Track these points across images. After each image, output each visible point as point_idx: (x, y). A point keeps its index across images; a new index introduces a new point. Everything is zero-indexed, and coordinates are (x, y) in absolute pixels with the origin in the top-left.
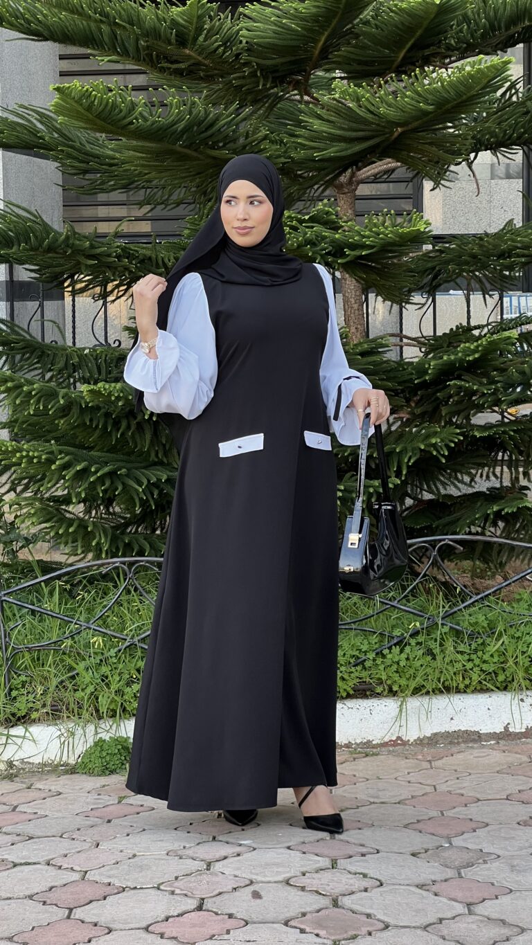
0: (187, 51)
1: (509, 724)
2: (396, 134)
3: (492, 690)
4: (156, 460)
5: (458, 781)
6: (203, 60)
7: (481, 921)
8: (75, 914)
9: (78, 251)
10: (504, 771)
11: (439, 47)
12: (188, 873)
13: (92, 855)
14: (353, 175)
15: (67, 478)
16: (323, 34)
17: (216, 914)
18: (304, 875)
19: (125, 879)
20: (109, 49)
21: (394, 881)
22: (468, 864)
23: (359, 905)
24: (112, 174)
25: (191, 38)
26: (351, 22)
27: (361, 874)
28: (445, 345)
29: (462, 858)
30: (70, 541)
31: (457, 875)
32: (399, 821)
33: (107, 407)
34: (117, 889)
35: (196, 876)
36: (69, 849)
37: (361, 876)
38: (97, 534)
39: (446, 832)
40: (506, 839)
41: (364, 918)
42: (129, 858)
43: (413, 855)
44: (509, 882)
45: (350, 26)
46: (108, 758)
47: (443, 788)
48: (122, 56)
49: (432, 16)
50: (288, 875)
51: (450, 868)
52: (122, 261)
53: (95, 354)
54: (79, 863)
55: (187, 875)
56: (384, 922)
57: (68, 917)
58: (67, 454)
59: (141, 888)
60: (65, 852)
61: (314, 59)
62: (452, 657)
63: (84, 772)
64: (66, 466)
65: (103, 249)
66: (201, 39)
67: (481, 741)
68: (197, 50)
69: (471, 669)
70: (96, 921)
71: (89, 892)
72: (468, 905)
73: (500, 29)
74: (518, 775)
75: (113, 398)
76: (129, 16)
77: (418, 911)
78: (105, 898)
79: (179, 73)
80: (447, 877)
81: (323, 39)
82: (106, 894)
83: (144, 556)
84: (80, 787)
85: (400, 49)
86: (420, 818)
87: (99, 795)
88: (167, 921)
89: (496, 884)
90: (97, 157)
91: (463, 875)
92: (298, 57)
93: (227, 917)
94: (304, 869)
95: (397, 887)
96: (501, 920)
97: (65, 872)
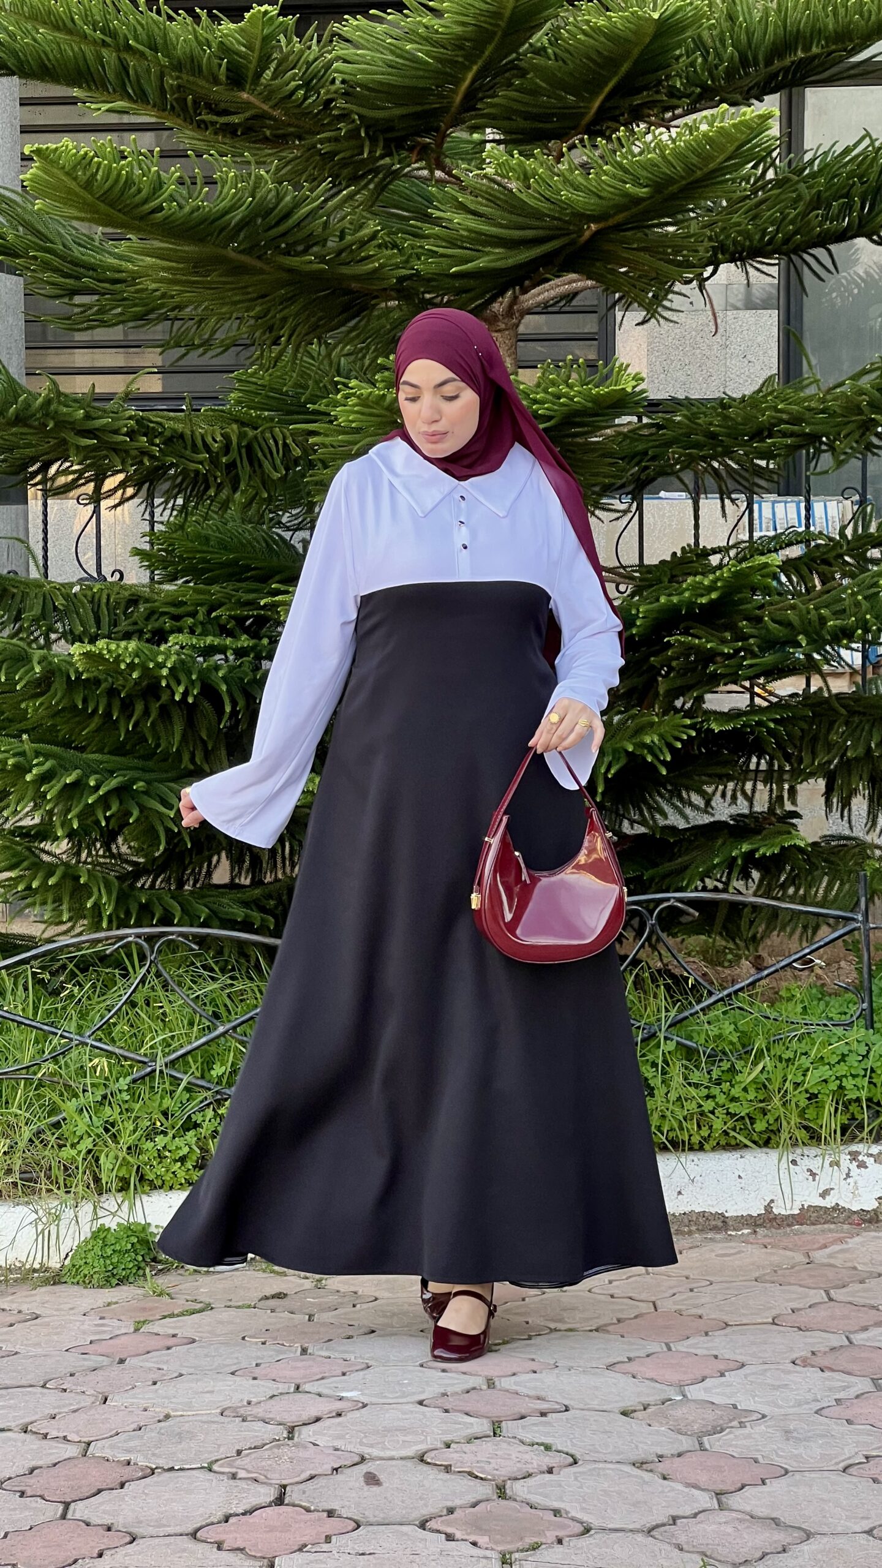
0: (245, 96)
1: (772, 1201)
2: (587, 234)
3: (746, 1146)
4: (192, 767)
5: (691, 1294)
6: (270, 110)
7: (741, 1521)
8: (74, 1512)
9: (63, 424)
10: (767, 1278)
11: (658, 92)
12: (259, 1443)
13: (97, 1416)
14: (515, 300)
15: (48, 797)
16: (469, 68)
17: (308, 1510)
18: (449, 1447)
19: (154, 1455)
20: (114, 90)
21: (596, 1456)
22: (714, 1428)
23: (540, 1494)
24: (118, 297)
25: (250, 74)
26: (516, 50)
27: (542, 1444)
28: (666, 580)
29: (703, 1419)
30: (49, 901)
31: (697, 1447)
32: (599, 1359)
33: (110, 680)
34: (142, 1470)
35: (271, 1449)
36: (59, 1407)
37: (542, 1448)
38: (95, 890)
39: (675, 1377)
40: (775, 1388)
41: (549, 1516)
42: (159, 1421)
43: (624, 1413)
44: (781, 1457)
45: (514, 55)
46: (115, 1260)
47: (666, 1305)
48: (135, 102)
49: (647, 40)
50: (422, 1447)
51: (686, 1434)
52: (137, 441)
53: (89, 593)
54: (76, 1428)
55: (255, 1448)
56: (582, 1523)
57: (64, 1516)
58: (47, 756)
59: (180, 1469)
60: (53, 1412)
61: (453, 110)
62: (682, 1092)
63: (75, 1281)
64: (46, 778)
65: (105, 421)
66: (268, 74)
67: (726, 1230)
68: (260, 94)
69: (712, 1112)
70: (109, 1522)
71: (96, 1476)
72: (717, 1494)
73: (756, 64)
74: (790, 1284)
75: (123, 666)
76: (151, 37)
77: (636, 1504)
78: (122, 1486)
79: (230, 131)
80: (681, 1449)
81: (470, 76)
82: (123, 1479)
83: (172, 925)
84: (71, 1306)
85: (594, 94)
86: (632, 1355)
87: (101, 1318)
88: (227, 1521)
89: (761, 1460)
90: (92, 268)
91: (707, 1446)
92: (427, 107)
93: (325, 1514)
94: (448, 1438)
95: (601, 1465)
96: (773, 1519)
97: (53, 1443)
